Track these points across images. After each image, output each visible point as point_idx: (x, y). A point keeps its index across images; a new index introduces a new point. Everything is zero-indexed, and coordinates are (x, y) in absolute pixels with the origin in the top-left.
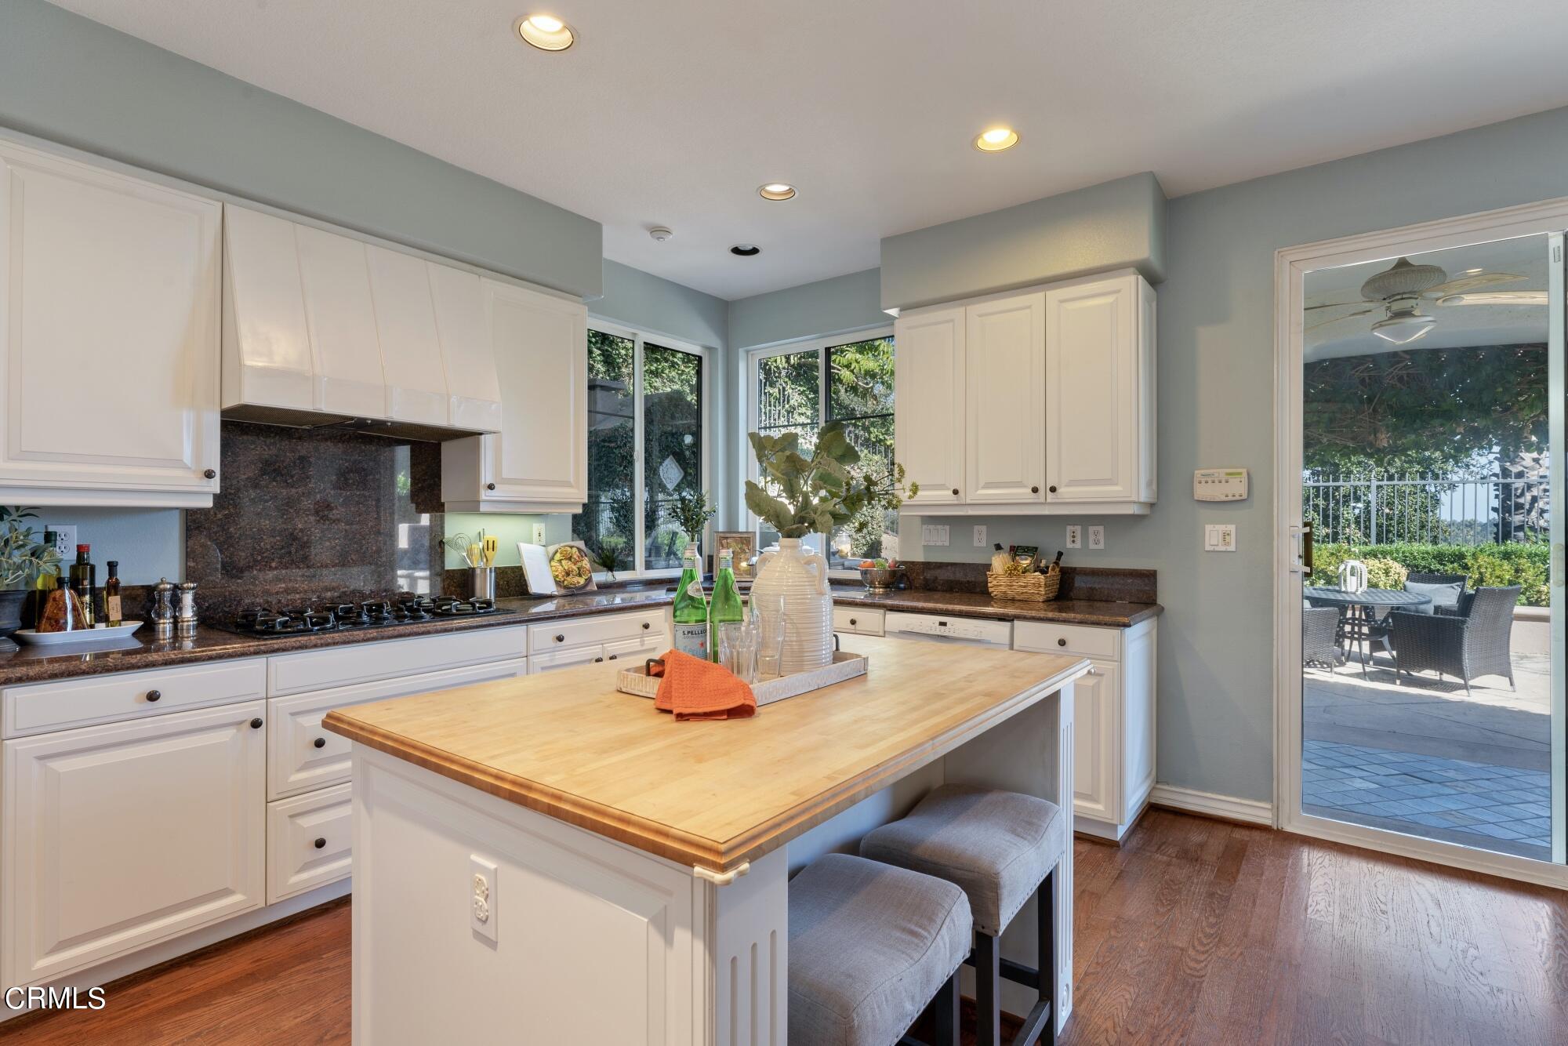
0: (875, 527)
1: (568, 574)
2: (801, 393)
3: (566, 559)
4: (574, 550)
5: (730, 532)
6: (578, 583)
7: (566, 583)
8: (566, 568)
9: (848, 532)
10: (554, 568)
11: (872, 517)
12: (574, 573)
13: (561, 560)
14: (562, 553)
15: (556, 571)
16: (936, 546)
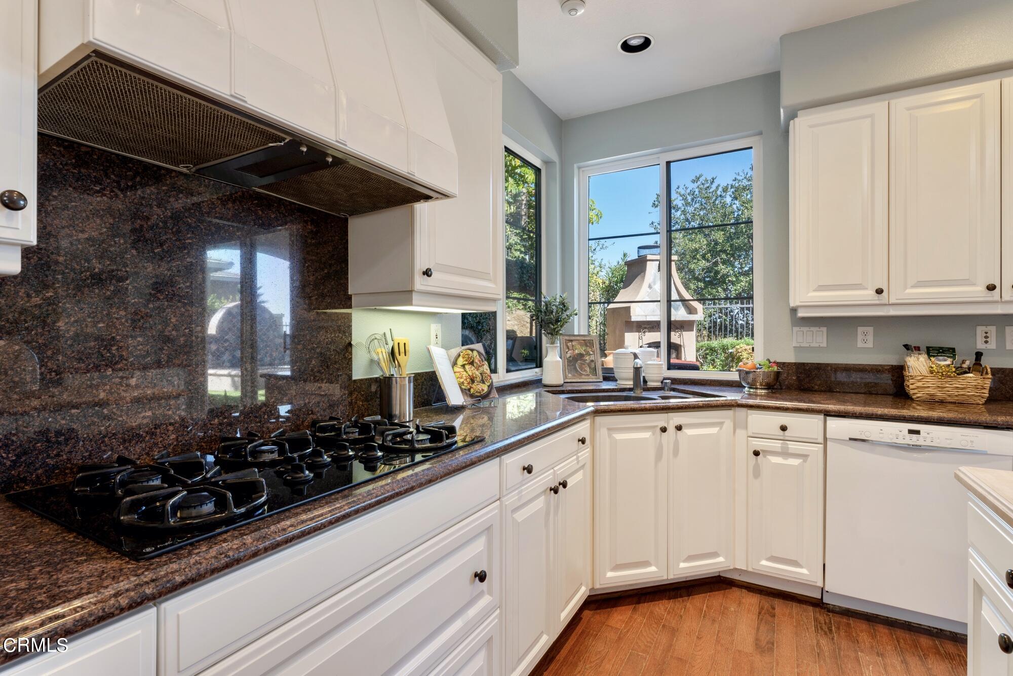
1: (473, 380)
3: (468, 364)
4: (475, 353)
5: (574, 335)
6: (483, 390)
7: (472, 391)
8: (471, 374)
10: (458, 374)
12: (478, 379)
13: (465, 364)
14: (463, 358)
15: (461, 378)
16: (810, 347)
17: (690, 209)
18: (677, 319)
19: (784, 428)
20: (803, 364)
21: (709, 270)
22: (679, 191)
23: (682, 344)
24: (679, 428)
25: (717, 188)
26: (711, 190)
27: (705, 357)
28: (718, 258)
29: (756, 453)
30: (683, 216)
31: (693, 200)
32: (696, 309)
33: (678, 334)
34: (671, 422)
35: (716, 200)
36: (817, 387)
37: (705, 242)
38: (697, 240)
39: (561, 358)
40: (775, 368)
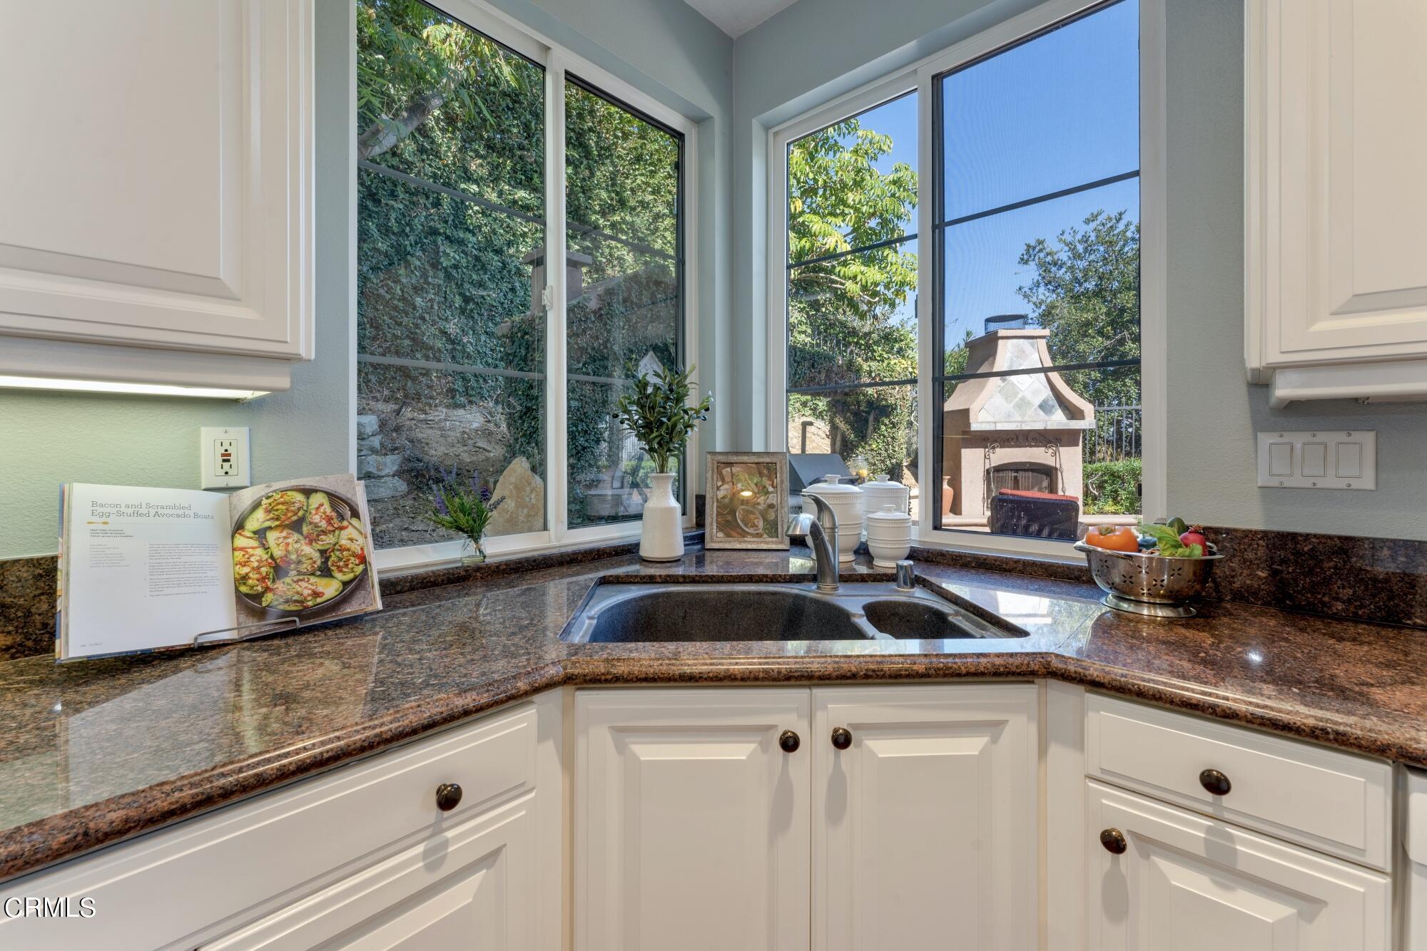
0: (896, 449)
1: (278, 569)
2: (801, 310)
3: (282, 527)
4: (318, 499)
5: (737, 453)
6: (316, 594)
7: (270, 598)
8: (278, 552)
9: (863, 455)
11: (893, 438)
12: (306, 566)
13: (268, 529)
14: (268, 511)
15: (244, 564)
16: (1314, 489)
17: (1082, 264)
18: (1048, 428)
19: (1216, 784)
20: (1293, 536)
21: (1110, 352)
22: (1063, 238)
23: (1058, 466)
24: (842, 741)
25: (1128, 225)
26: (1115, 232)
27: (1101, 487)
28: (1126, 332)
29: (1114, 844)
30: (1068, 274)
31: (1086, 250)
32: (1082, 412)
33: (1051, 451)
34: (820, 716)
35: (1124, 245)
36: (1340, 606)
37: (1104, 310)
38: (1091, 307)
39: (678, 500)
40: (1197, 551)
